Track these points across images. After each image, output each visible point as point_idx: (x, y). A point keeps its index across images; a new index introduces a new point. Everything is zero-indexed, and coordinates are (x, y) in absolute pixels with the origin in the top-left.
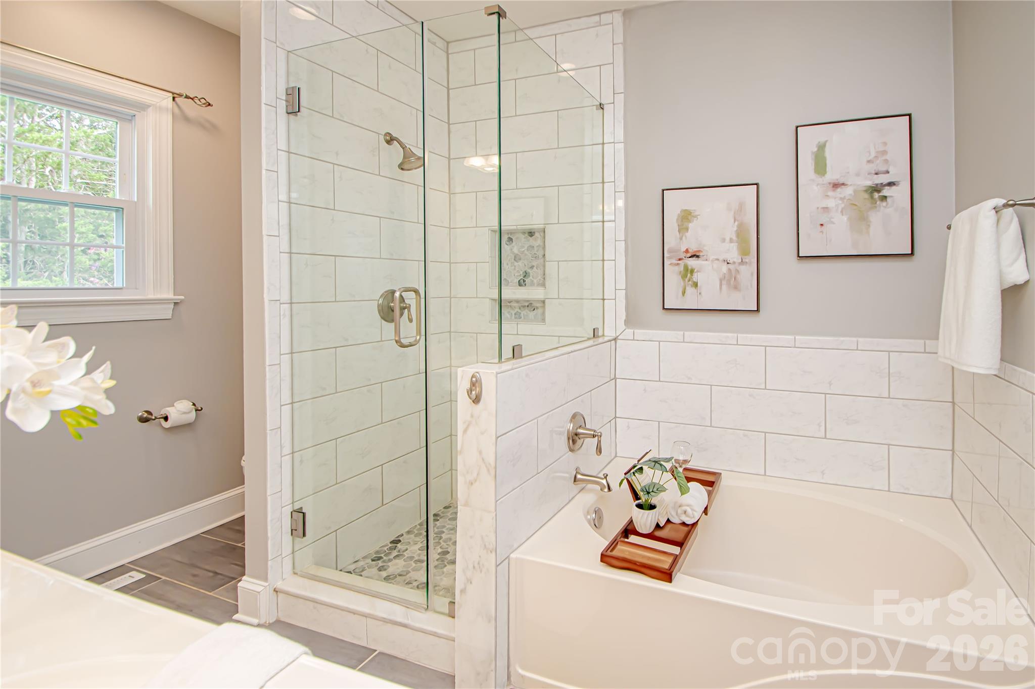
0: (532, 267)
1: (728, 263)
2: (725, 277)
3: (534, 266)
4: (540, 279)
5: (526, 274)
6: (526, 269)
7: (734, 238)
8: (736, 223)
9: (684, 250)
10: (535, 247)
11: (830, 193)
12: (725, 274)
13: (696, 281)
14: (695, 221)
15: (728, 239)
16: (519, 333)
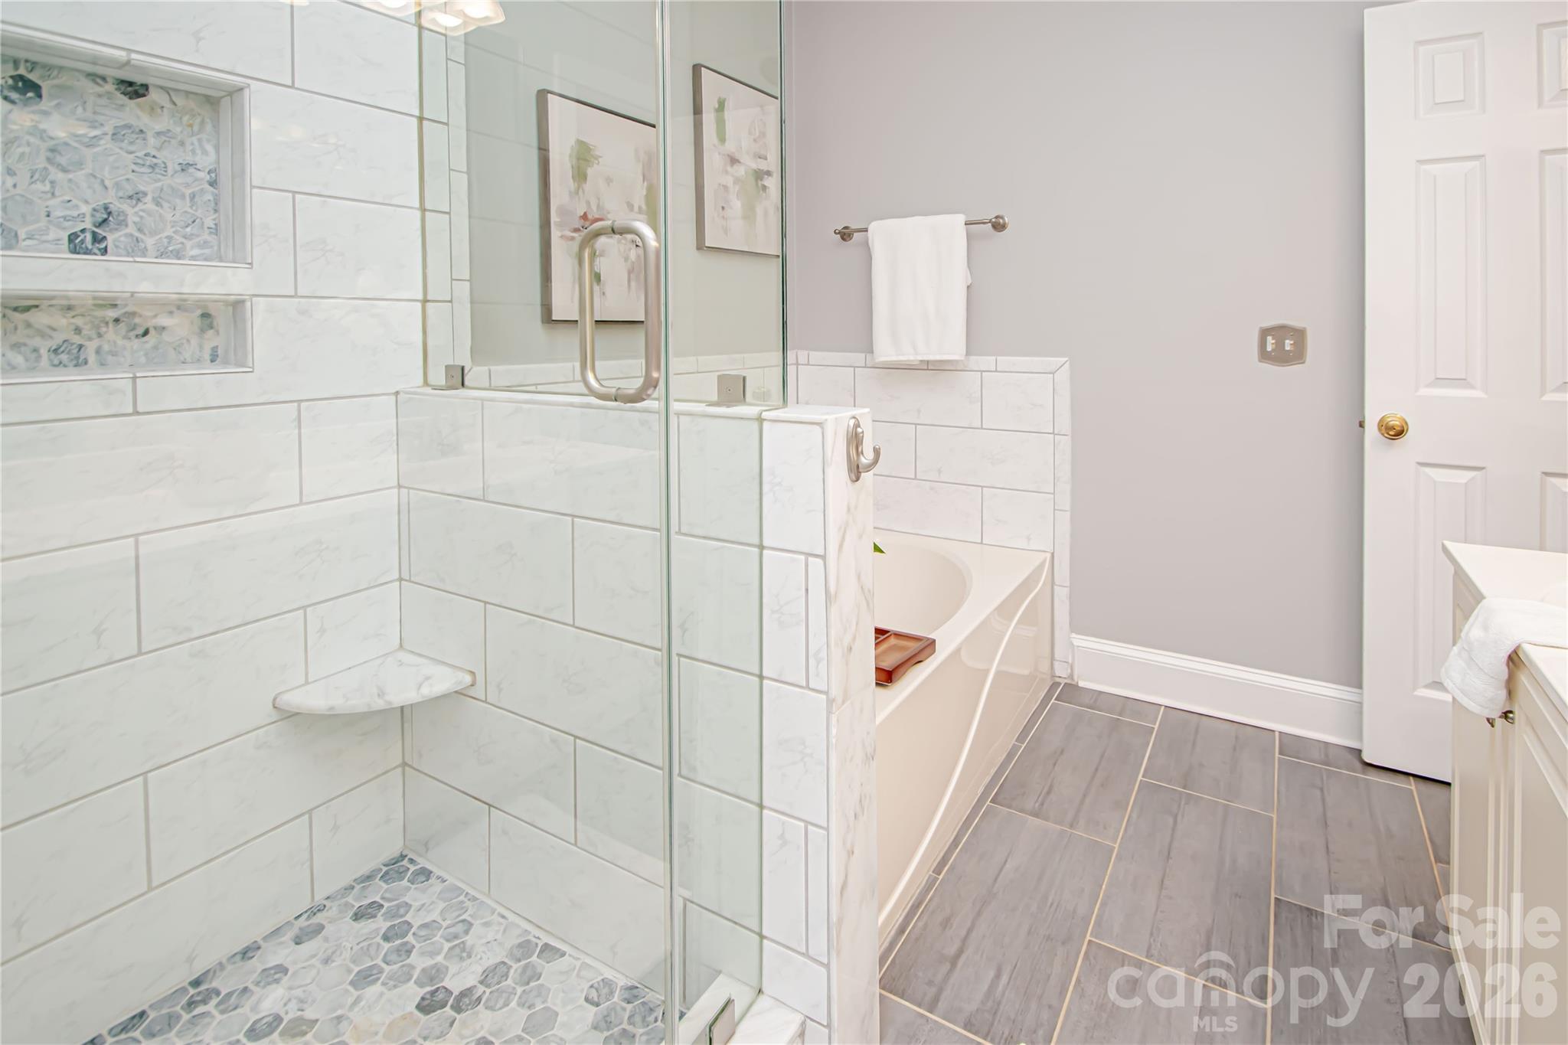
0: (137, 197)
1: (637, 246)
2: (633, 269)
3: (145, 194)
4: (169, 238)
5: (106, 218)
6: (111, 198)
7: (644, 207)
8: (646, 183)
9: (582, 214)
10: (150, 135)
11: (729, 169)
12: (633, 263)
13: (598, 271)
14: (595, 166)
15: (636, 208)
16: (140, 409)
